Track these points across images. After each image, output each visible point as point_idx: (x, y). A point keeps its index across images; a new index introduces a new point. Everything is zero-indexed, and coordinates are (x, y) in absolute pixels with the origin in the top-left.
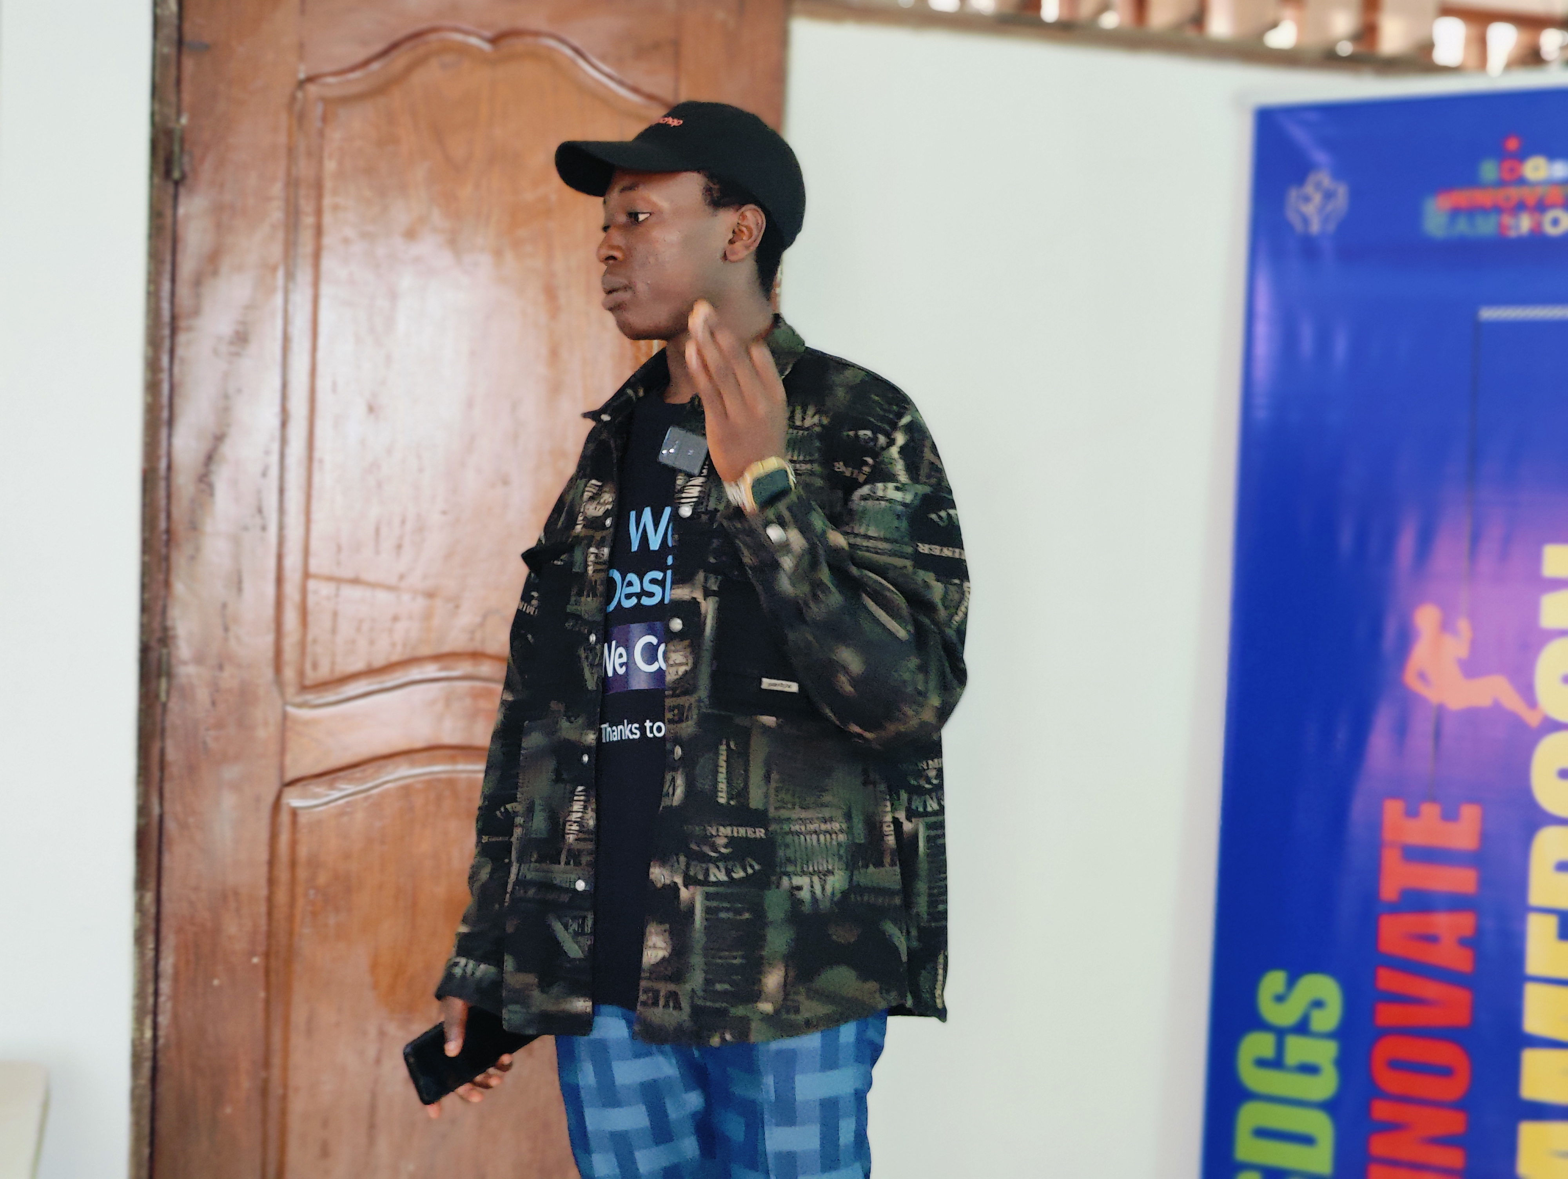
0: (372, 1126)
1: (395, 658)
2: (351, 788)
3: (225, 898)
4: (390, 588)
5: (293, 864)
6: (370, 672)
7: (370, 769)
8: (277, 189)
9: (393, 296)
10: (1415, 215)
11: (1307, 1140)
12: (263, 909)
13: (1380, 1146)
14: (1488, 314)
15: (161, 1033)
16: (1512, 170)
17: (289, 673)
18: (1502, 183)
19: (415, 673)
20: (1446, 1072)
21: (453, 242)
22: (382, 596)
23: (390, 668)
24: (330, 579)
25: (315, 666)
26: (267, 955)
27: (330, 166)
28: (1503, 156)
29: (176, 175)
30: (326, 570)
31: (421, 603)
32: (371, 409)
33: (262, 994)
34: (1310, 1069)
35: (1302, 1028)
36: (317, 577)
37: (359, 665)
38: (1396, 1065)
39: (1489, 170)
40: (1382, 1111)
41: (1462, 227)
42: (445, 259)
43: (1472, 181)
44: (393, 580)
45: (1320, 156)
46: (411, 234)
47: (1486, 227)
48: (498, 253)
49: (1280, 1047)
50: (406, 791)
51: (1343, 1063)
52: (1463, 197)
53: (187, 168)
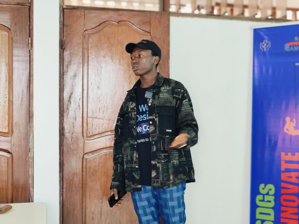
0: (101, 214)
1: (103, 131)
2: (96, 155)
3: (74, 174)
4: (102, 119)
5: (86, 168)
6: (99, 134)
7: (99, 151)
8: (81, 50)
9: (101, 68)
10: (283, 47)
11: (269, 214)
12: (81, 176)
13: (282, 215)
14: (297, 64)
15: (64, 198)
17: (85, 134)
18: (298, 41)
19: (107, 134)
20: (295, 201)
21: (112, 58)
22: (100, 120)
23: (102, 133)
24: (92, 118)
25: (89, 133)
26: (82, 184)
27: (90, 45)
28: (298, 36)
29: (63, 48)
30: (91, 116)
31: (107, 121)
32: (98, 88)
33: (81, 191)
34: (269, 201)
35: (268, 194)
36: (89, 117)
37: (97, 133)
38: (285, 200)
39: (296, 39)
40: (283, 209)
41: (292, 49)
42: (110, 61)
45: (266, 37)
46: (104, 57)
47: (296, 49)
48: (120, 60)
49: (264, 198)
50: (106, 155)
51: (275, 200)
52: (291, 43)
53: (65, 47)
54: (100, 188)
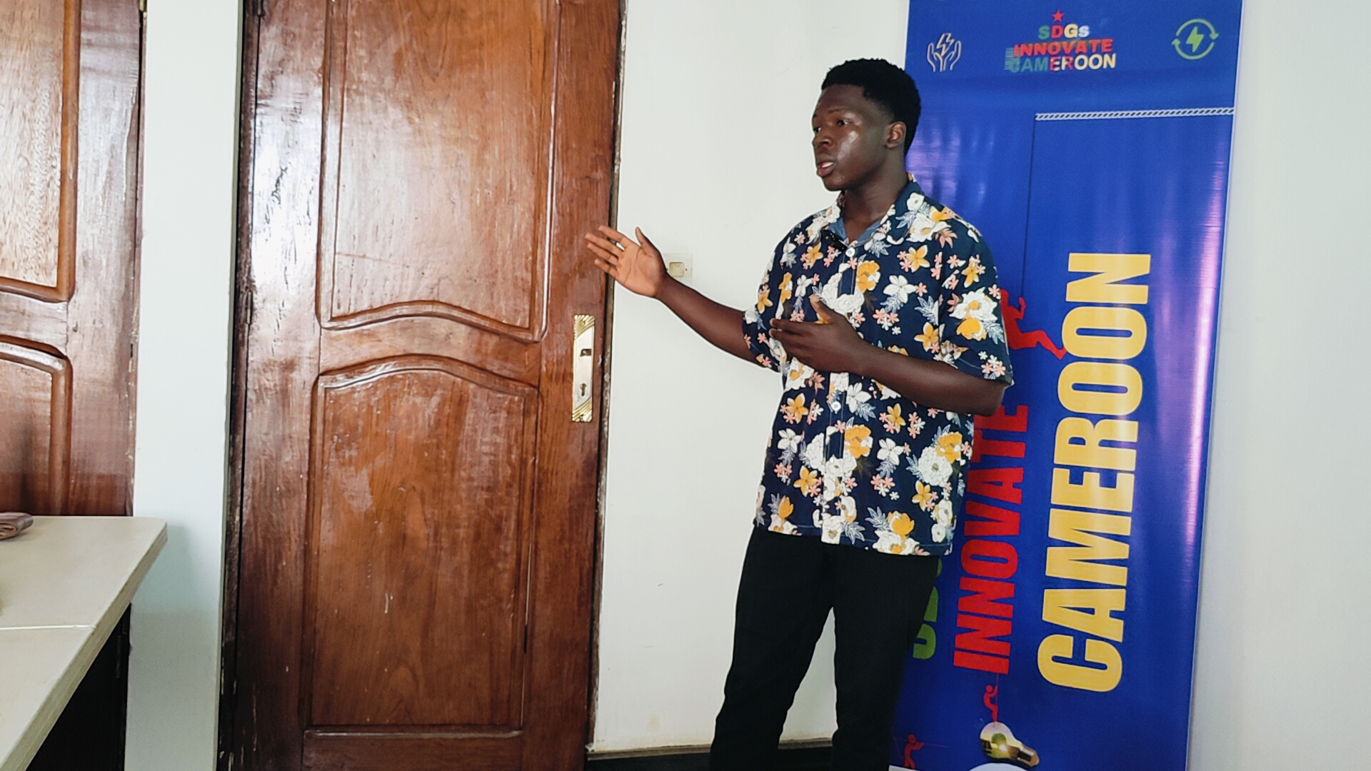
1: (386, 303)
2: (359, 378)
3: (284, 439)
5: (324, 421)
6: (370, 311)
7: (371, 366)
8: (320, 24)
10: (1000, 58)
12: (307, 446)
14: (1041, 117)
15: (245, 518)
16: (1057, 31)
17: (323, 310)
18: (1050, 40)
19: (397, 311)
23: (381, 308)
24: (348, 255)
25: (339, 307)
26: (309, 473)
27: (352, 13)
28: (1051, 23)
29: (259, 12)
30: (345, 251)
31: (402, 270)
33: (306, 497)
36: (339, 253)
37: (365, 307)
39: (1044, 32)
40: (966, 585)
41: (1028, 65)
42: (419, 69)
43: (1035, 39)
44: (386, 258)
47: (1041, 65)
50: (389, 381)
52: (1028, 47)
53: (266, 9)
54: (367, 488)
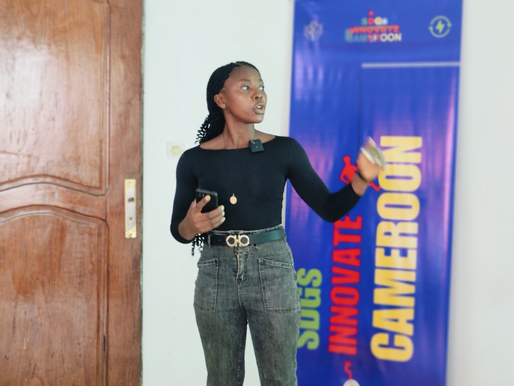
0: (14, 328)
1: (17, 177)
4: (16, 154)
6: (10, 181)
9: (14, 58)
10: (342, 35)
13: (334, 320)
14: (366, 66)
16: (371, 21)
18: (368, 25)
21: (34, 41)
22: (13, 157)
23: (16, 180)
28: (368, 17)
31: (26, 159)
32: (8, 96)
34: (312, 298)
35: (310, 285)
38: (339, 296)
39: (364, 21)
40: (334, 309)
41: (357, 39)
43: (359, 24)
44: (17, 152)
45: (315, 17)
46: (19, 38)
47: (364, 38)
48: (49, 45)
49: (304, 292)
50: (23, 220)
51: (322, 296)
52: (357, 29)
